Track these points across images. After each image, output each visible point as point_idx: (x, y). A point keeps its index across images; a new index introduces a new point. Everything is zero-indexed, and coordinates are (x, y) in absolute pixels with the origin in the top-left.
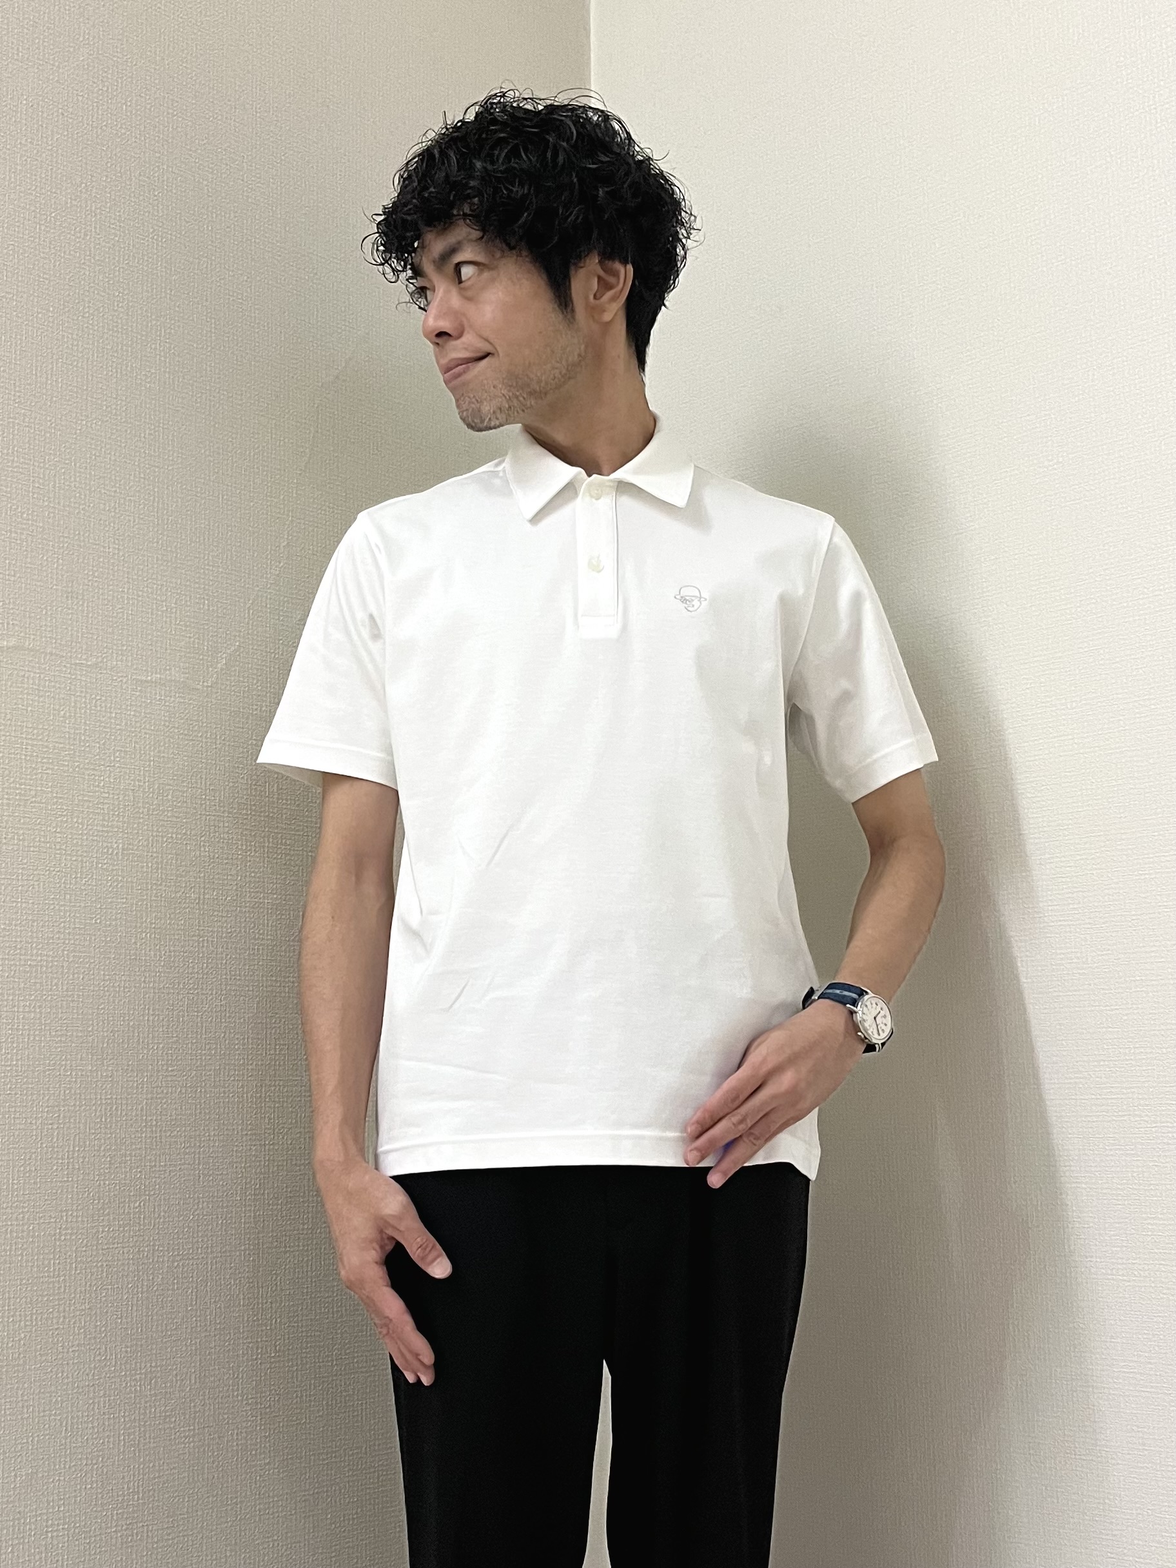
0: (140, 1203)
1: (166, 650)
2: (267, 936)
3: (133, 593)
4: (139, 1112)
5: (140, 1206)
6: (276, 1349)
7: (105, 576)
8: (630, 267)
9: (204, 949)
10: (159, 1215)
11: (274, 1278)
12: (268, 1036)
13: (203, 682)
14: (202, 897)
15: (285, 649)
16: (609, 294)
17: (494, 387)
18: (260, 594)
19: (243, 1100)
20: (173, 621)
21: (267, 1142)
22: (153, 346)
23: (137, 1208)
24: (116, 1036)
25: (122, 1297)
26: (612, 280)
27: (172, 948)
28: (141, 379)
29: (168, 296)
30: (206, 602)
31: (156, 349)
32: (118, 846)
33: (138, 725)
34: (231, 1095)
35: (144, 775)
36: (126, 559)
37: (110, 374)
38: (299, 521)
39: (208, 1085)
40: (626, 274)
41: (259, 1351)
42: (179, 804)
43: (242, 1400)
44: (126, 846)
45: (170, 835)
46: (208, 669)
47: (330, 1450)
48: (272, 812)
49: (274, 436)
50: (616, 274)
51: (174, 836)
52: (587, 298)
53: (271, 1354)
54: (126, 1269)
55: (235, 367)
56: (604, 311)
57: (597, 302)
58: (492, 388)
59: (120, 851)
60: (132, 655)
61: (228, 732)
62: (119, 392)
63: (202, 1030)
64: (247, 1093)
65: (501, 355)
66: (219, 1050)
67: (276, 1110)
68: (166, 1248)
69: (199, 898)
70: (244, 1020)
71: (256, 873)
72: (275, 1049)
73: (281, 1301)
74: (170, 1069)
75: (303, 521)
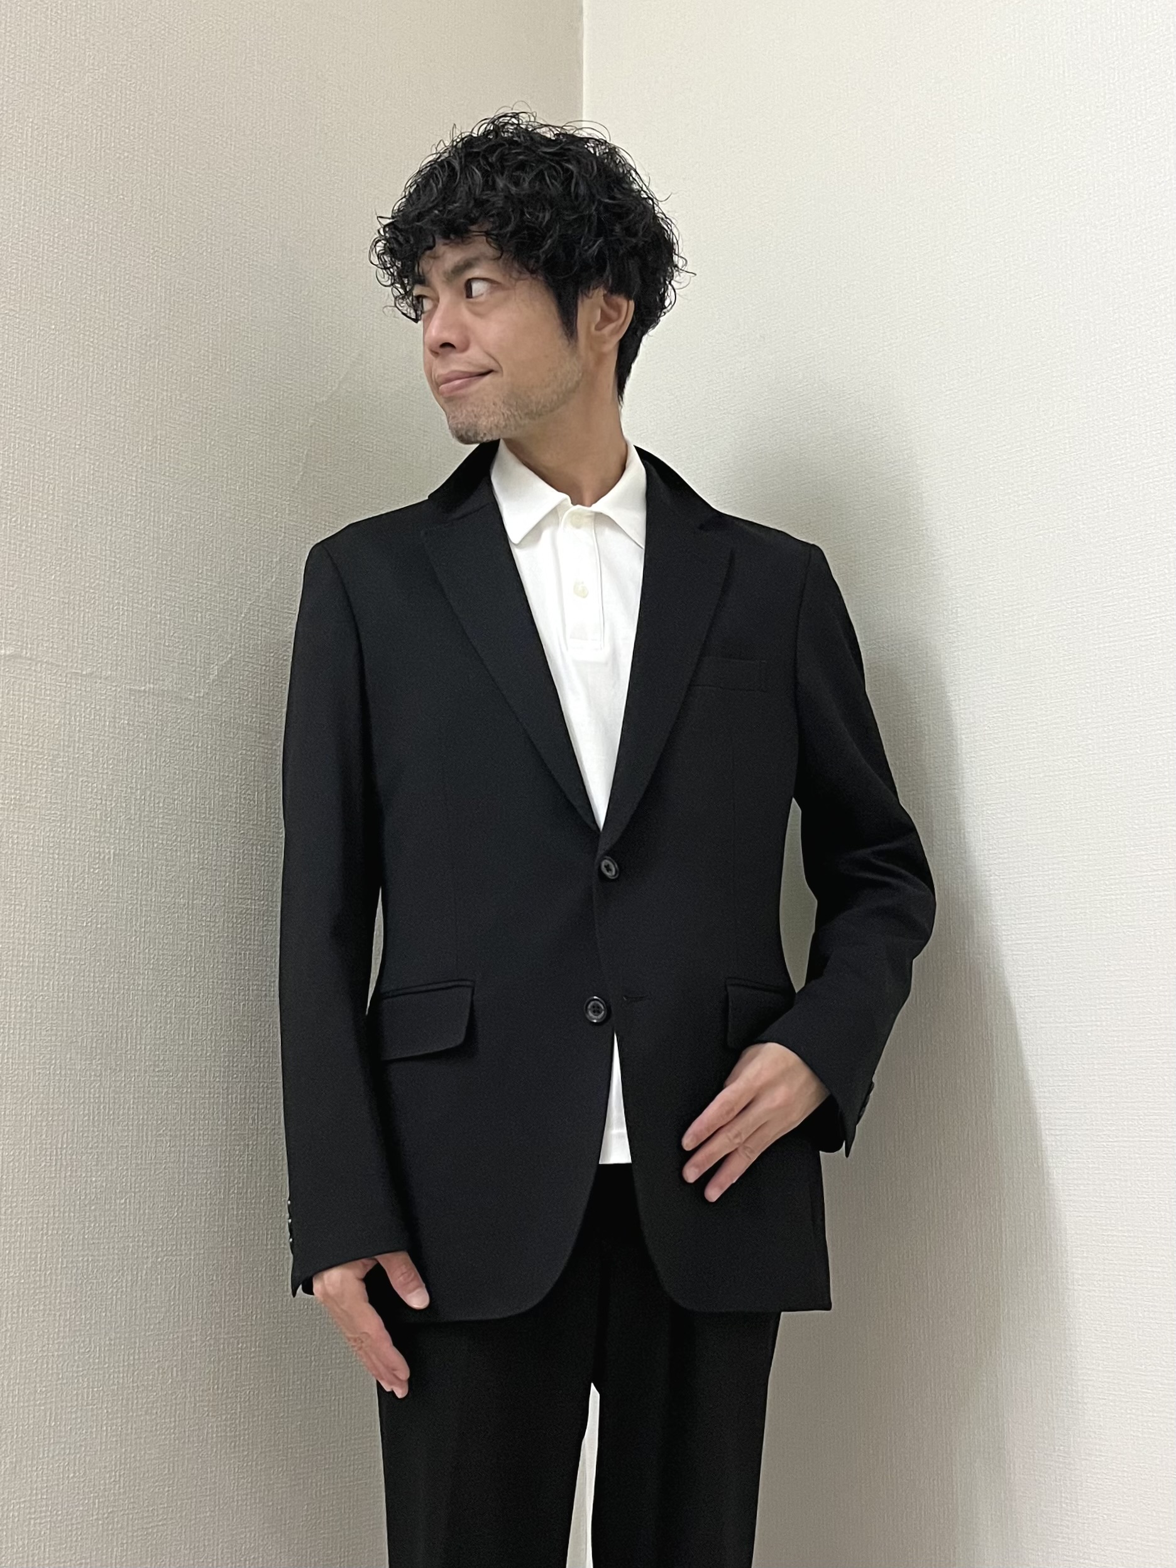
0: (126, 1199)
1: (160, 660)
2: (254, 941)
3: (128, 605)
4: (126, 1111)
5: (125, 1202)
6: (255, 1345)
7: (101, 588)
8: (632, 303)
9: (192, 954)
10: (144, 1212)
11: (255, 1275)
12: (253, 1039)
13: (195, 693)
14: (190, 902)
15: (276, 662)
16: (611, 326)
17: (494, 404)
18: (252, 607)
19: (228, 1101)
20: (167, 633)
21: (251, 1143)
22: (152, 365)
23: (122, 1204)
24: (105, 1036)
25: (107, 1292)
26: (613, 314)
27: (161, 952)
28: (139, 396)
29: (167, 316)
30: (200, 615)
31: (154, 367)
32: (109, 852)
33: (131, 733)
34: (216, 1096)
35: (136, 782)
36: (122, 572)
37: (109, 390)
38: (291, 537)
39: (193, 1086)
40: (628, 308)
41: (240, 1346)
42: (170, 812)
43: (222, 1394)
44: (117, 852)
45: (160, 842)
46: (200, 680)
47: (307, 1444)
48: (261, 821)
49: (268, 454)
50: (618, 309)
51: (164, 842)
52: (589, 328)
53: (251, 1349)
54: (111, 1264)
55: (232, 386)
56: (604, 343)
57: (598, 333)
58: (492, 404)
59: (112, 856)
60: (126, 666)
61: (218, 742)
62: (118, 409)
63: (189, 1032)
64: (232, 1094)
65: (505, 372)
66: (205, 1052)
67: (260, 1111)
68: (150, 1244)
69: (188, 903)
70: (230, 1023)
71: (244, 880)
72: (260, 1051)
73: (262, 1298)
74: (157, 1070)
75: (295, 538)
